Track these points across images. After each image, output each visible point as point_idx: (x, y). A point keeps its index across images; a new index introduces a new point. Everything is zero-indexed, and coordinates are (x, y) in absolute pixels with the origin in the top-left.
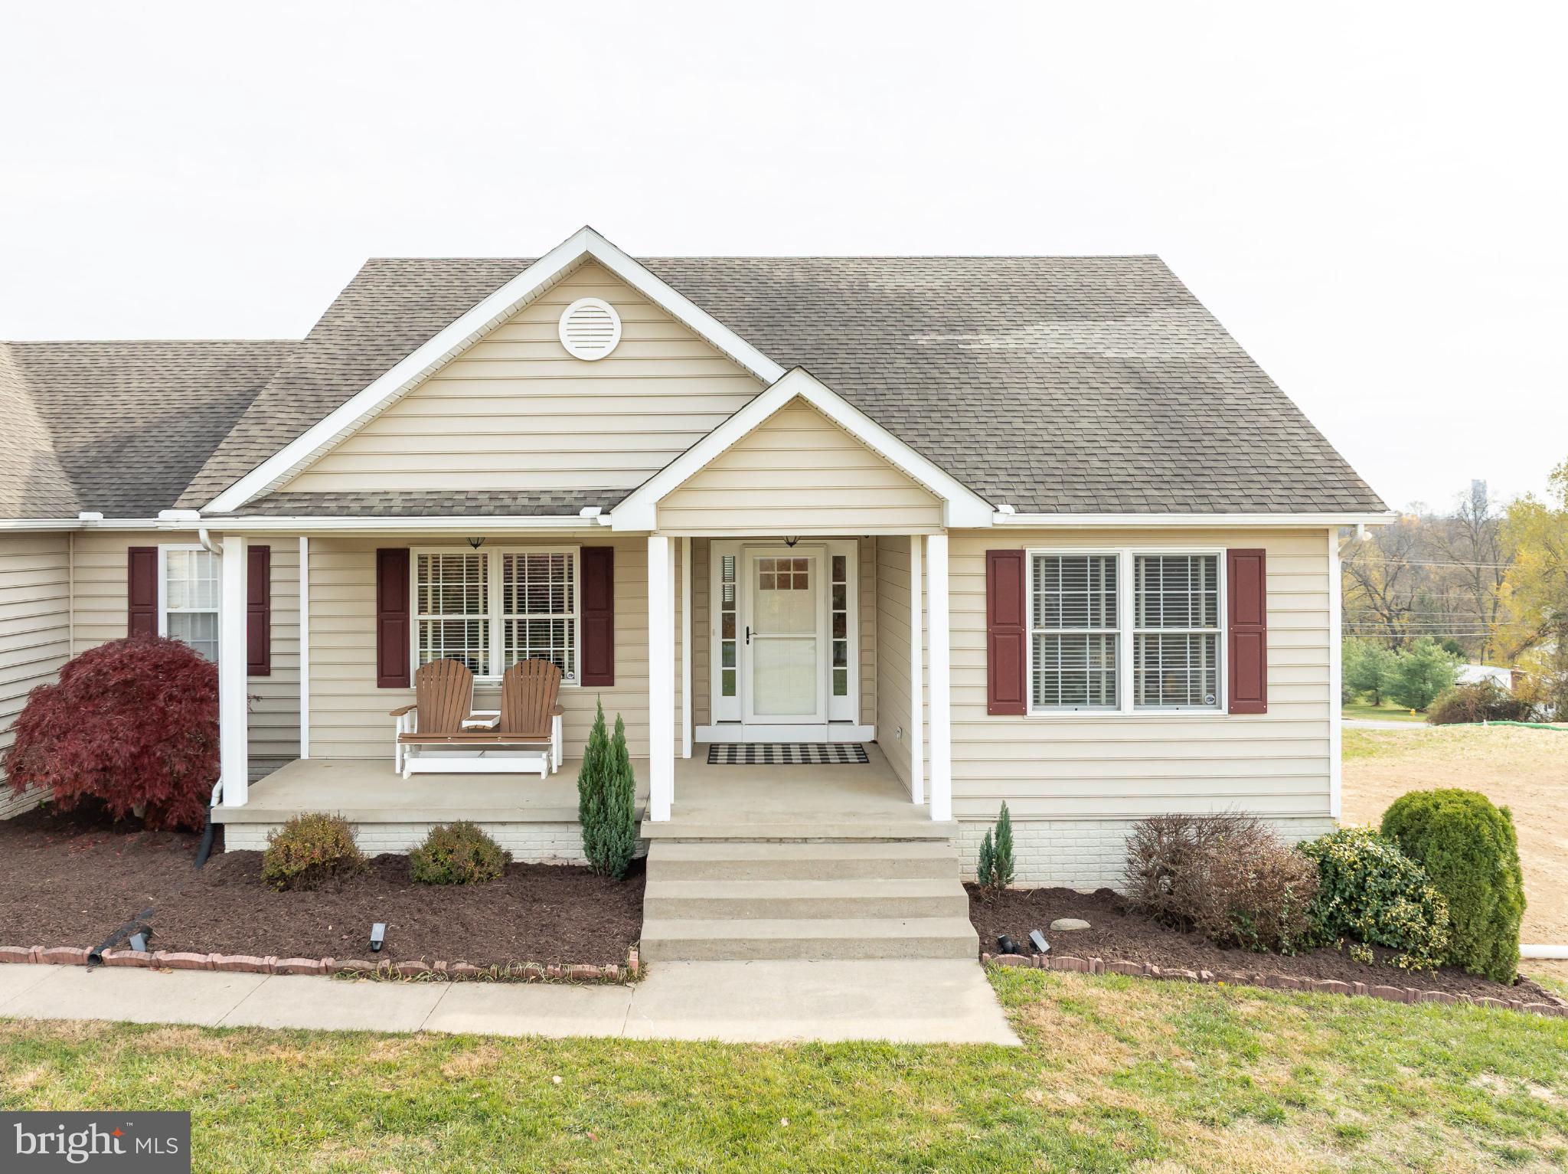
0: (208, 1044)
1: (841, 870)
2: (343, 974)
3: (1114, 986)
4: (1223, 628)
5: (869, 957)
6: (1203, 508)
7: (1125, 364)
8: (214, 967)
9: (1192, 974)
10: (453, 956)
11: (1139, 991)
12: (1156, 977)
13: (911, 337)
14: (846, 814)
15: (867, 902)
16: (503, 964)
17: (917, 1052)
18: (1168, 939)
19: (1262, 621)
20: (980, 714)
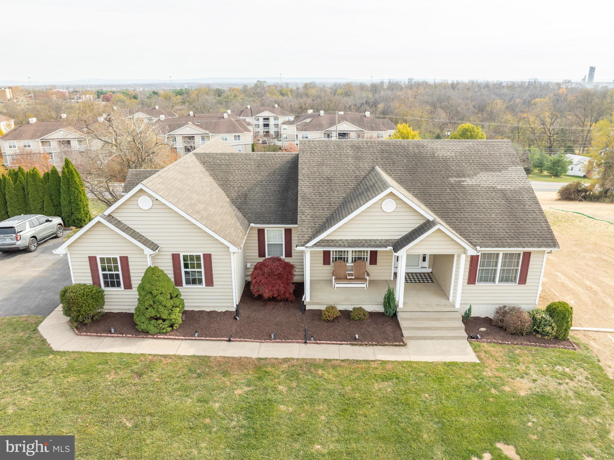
0: (343, 364)
1: (438, 320)
2: (353, 345)
3: (494, 347)
4: (520, 268)
5: (447, 339)
6: (520, 246)
7: (503, 191)
8: (328, 344)
9: (507, 343)
10: (372, 341)
11: (499, 348)
12: (501, 344)
13: (449, 179)
14: (438, 305)
15: (445, 327)
16: (382, 343)
17: (463, 364)
18: (502, 333)
19: (528, 266)
20: (466, 284)
